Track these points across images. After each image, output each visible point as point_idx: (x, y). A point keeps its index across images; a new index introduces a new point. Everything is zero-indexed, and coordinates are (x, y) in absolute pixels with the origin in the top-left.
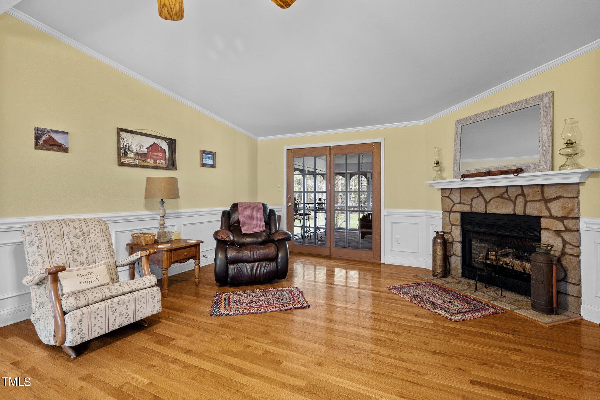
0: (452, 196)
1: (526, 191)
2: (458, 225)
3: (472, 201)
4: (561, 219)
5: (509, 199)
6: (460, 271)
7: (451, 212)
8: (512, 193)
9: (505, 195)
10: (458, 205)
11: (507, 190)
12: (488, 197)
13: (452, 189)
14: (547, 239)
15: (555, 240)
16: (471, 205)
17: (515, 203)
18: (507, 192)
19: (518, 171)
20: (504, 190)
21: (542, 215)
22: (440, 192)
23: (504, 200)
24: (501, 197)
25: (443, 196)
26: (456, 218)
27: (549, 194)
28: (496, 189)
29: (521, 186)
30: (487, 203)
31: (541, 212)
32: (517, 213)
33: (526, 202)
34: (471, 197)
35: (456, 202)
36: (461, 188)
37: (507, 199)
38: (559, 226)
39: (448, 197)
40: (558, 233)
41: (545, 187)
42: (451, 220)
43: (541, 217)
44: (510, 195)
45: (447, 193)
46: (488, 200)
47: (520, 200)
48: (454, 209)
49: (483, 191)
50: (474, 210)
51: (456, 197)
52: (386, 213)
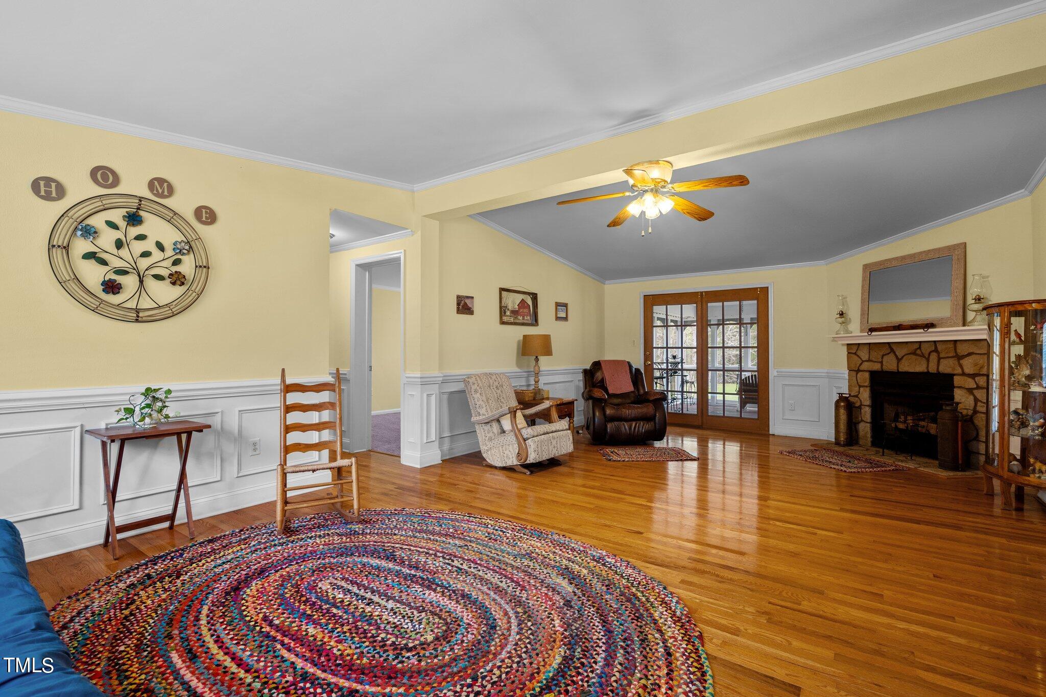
0: (859, 353)
1: (940, 347)
2: (866, 386)
3: (882, 358)
4: (973, 376)
5: (923, 356)
6: (869, 439)
7: (858, 371)
8: (926, 349)
9: (918, 352)
10: (866, 363)
11: (920, 345)
12: (900, 352)
13: (859, 344)
14: (960, 397)
15: (967, 398)
16: (882, 363)
17: (928, 360)
18: (920, 348)
19: (929, 325)
20: (917, 346)
21: (956, 372)
22: (845, 347)
23: (917, 357)
24: (914, 353)
25: (849, 353)
26: (865, 378)
27: (962, 350)
28: (909, 344)
29: (935, 342)
30: (899, 360)
31: (954, 369)
32: (931, 370)
33: (939, 359)
34: (881, 354)
35: (864, 360)
36: (870, 344)
37: (921, 356)
38: (971, 384)
39: (855, 354)
40: (970, 391)
41: (958, 343)
42: (859, 381)
43: (954, 375)
44: (924, 352)
45: (853, 349)
46: (900, 357)
47: (934, 357)
48: (862, 368)
49: (894, 347)
50: (885, 368)
51: (864, 354)
52: (776, 374)
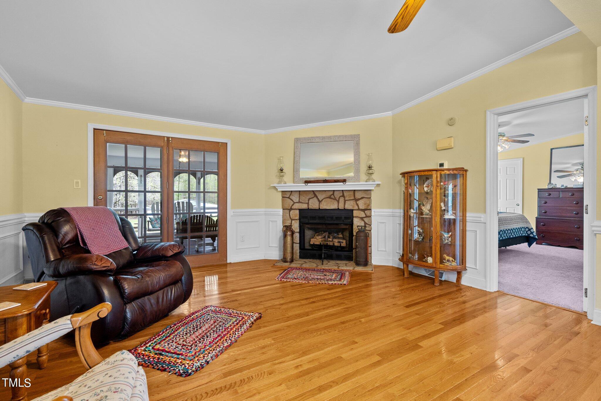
0: (291, 197)
1: (345, 194)
2: (296, 220)
3: (309, 201)
4: (364, 210)
5: (335, 199)
6: (298, 254)
7: (291, 209)
8: (337, 195)
9: (332, 197)
10: (297, 204)
11: (334, 193)
12: (321, 197)
13: (292, 191)
14: (357, 223)
15: (360, 223)
16: (308, 204)
17: (338, 202)
18: (333, 194)
19: (344, 181)
20: (332, 193)
21: (354, 208)
22: (281, 193)
23: (332, 200)
24: (330, 197)
25: (283, 197)
26: (296, 214)
27: (358, 195)
28: (326, 192)
29: (343, 191)
30: (320, 202)
31: (353, 207)
32: (340, 208)
33: (345, 201)
34: (308, 198)
35: (295, 202)
36: (300, 191)
37: (334, 199)
38: (362, 214)
39: (289, 198)
40: (362, 219)
41: (356, 191)
42: (291, 216)
43: (353, 210)
44: (336, 196)
45: (286, 195)
46: (320, 200)
47: (342, 200)
48: (294, 207)
49: (317, 194)
50: (311, 207)
51: (295, 198)
52: (232, 214)
